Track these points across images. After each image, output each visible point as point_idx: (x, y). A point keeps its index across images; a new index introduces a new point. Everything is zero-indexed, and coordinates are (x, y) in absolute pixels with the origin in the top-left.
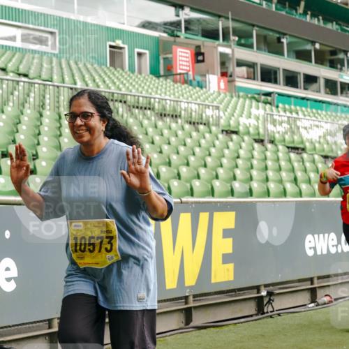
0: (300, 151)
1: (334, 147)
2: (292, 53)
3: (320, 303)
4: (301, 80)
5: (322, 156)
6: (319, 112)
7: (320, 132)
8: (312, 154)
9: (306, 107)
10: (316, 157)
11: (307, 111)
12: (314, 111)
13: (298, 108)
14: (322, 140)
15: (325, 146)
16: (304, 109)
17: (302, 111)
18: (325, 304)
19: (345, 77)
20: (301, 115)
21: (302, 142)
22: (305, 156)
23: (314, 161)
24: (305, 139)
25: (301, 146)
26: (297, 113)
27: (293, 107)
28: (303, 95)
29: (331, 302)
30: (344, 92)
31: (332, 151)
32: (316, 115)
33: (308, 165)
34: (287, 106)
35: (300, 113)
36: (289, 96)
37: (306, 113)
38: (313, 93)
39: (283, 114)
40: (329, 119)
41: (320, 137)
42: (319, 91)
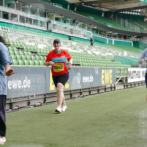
0: (8, 46)
1: (22, 44)
2: (6, 4)
3: (14, 109)
4: (10, 16)
5: (17, 48)
6: (17, 29)
7: (17, 38)
8: (13, 47)
9: (12, 27)
10: (14, 48)
11: (12, 29)
12: (15, 29)
13: (8, 28)
14: (17, 41)
15: (18, 44)
16: (10, 28)
17: (10, 29)
18: (16, 109)
19: (28, 15)
20: (9, 31)
21: (9, 42)
22: (10, 47)
23: (13, 50)
24: (10, 40)
25: (8, 43)
26: (7, 30)
27: (6, 27)
28: (11, 22)
29: (18, 109)
30: (28, 22)
31: (21, 46)
32: (16, 31)
33: (11, 51)
34: (3, 27)
35: (9, 30)
36: (4, 23)
37: (11, 30)
38: (14, 22)
39: (2, 30)
40: (21, 33)
41: (16, 40)
42: (17, 21)
